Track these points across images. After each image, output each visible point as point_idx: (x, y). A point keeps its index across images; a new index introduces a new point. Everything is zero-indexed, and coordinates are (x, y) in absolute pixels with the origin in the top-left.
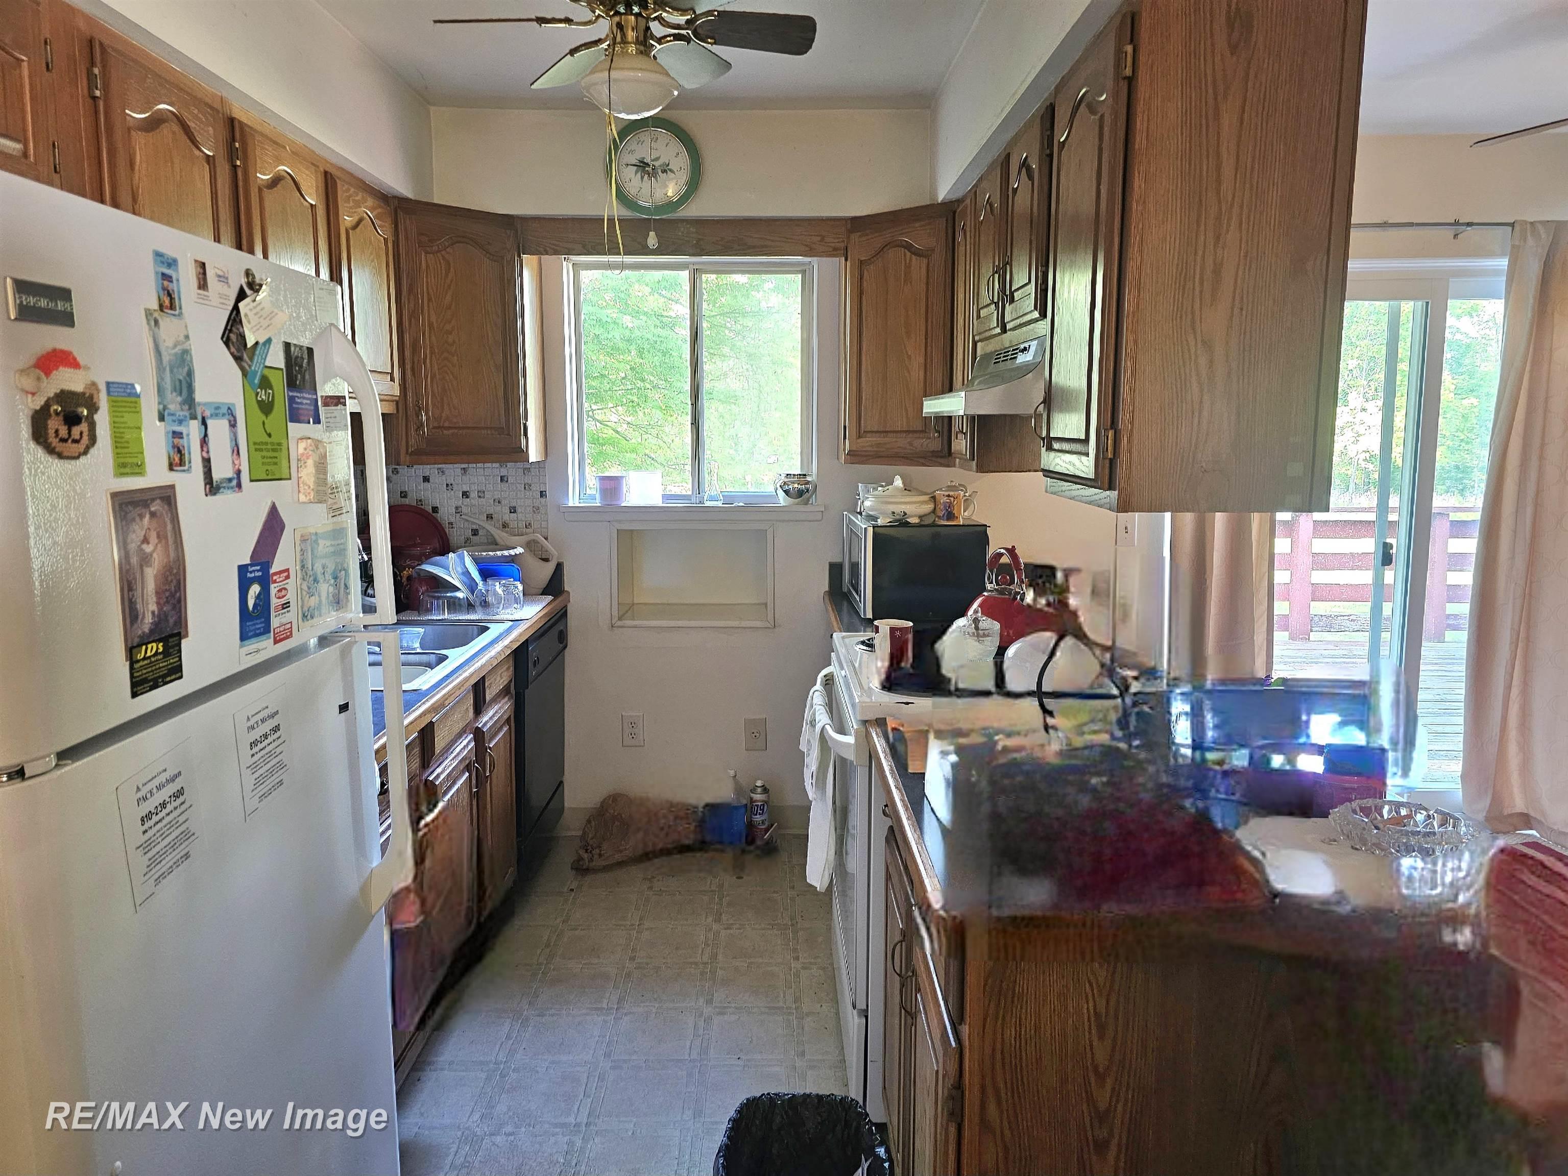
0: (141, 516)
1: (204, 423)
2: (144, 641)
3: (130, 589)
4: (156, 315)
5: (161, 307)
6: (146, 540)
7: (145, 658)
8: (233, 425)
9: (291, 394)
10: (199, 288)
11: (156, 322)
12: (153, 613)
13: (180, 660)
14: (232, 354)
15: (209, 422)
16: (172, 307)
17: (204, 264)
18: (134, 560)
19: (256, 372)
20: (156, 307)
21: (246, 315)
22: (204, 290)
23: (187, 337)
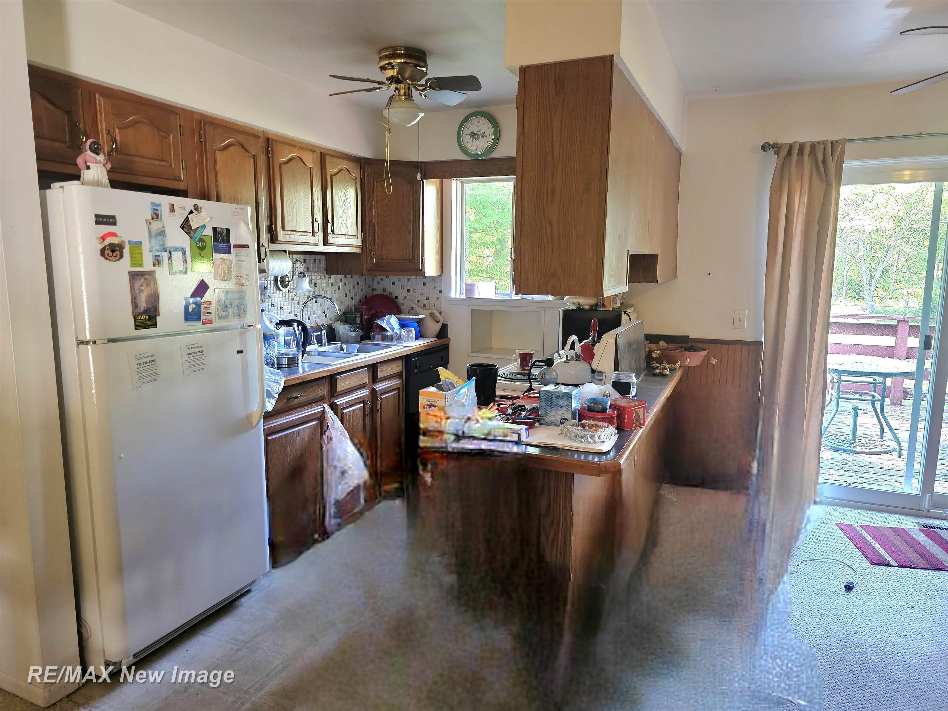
0: (140, 279)
1: (170, 252)
2: (141, 314)
3: (135, 298)
4: (150, 221)
5: (153, 219)
6: (141, 286)
7: (140, 319)
8: (184, 253)
9: (215, 244)
10: (171, 212)
11: (150, 223)
12: (144, 307)
13: (156, 322)
14: (185, 232)
15: (173, 253)
16: (157, 218)
17: (173, 204)
18: (137, 291)
19: (197, 237)
20: (151, 218)
21: (192, 219)
22: (173, 212)
23: (164, 227)
